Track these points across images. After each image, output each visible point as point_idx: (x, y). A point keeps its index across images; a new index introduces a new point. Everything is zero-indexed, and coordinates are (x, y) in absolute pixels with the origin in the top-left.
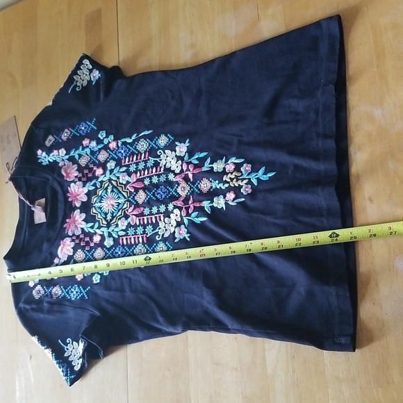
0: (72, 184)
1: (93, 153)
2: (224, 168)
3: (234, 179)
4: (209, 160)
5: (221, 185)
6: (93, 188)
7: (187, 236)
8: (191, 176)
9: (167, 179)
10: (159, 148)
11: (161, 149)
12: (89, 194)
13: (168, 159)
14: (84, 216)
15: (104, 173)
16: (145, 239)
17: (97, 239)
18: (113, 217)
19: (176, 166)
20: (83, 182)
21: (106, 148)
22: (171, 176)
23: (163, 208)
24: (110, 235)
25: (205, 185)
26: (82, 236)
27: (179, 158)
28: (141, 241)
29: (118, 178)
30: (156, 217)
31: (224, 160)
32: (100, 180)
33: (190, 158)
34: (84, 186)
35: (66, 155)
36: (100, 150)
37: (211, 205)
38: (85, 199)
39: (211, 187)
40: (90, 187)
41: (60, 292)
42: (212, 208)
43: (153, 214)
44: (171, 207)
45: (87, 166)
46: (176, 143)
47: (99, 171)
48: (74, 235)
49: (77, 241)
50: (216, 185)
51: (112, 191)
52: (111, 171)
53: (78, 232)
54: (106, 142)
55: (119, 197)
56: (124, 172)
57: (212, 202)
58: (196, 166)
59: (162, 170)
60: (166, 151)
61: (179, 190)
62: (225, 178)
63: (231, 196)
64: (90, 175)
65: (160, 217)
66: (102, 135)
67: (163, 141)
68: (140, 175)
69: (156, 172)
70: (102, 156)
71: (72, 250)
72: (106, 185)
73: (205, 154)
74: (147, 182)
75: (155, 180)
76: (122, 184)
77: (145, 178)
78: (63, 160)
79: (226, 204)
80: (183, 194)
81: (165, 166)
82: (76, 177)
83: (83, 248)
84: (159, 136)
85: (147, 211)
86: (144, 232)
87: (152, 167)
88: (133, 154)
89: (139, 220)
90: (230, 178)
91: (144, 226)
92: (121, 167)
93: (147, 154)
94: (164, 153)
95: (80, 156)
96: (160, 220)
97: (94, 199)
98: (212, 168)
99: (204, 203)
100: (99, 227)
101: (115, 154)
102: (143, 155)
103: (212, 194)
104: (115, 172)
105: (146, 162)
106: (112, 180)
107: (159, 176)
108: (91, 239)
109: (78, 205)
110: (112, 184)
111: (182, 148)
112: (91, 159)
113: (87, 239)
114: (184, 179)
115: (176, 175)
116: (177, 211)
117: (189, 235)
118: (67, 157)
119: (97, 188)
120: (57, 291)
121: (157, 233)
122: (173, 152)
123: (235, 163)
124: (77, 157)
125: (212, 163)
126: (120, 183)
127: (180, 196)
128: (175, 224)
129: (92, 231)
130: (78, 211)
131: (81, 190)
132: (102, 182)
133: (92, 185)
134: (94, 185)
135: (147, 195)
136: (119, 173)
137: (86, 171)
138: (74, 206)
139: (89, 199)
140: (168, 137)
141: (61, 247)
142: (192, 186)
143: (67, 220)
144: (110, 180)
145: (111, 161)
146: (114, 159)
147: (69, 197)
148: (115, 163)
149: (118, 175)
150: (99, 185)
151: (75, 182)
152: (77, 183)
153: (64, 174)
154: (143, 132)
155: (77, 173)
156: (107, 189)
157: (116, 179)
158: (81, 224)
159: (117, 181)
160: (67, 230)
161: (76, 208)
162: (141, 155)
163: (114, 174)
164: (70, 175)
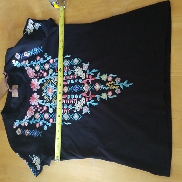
0: (33, 80)
1: (42, 64)
2: (107, 79)
3: (111, 85)
4: (99, 74)
5: (105, 87)
6: (43, 82)
7: (89, 112)
8: (90, 82)
9: (78, 82)
11: (75, 66)
12: (41, 85)
13: (78, 71)
14: (39, 96)
15: (48, 75)
16: (68, 111)
17: (45, 108)
18: (52, 98)
19: (83, 76)
20: (38, 79)
21: (48, 62)
22: (80, 81)
23: (76, 96)
24: (51, 107)
25: (97, 87)
26: (38, 106)
27: (84, 71)
28: (66, 112)
29: (54, 78)
30: (73, 101)
31: (107, 74)
32: (45, 79)
33: (90, 72)
34: (38, 81)
35: (28, 63)
36: (45, 63)
38: (39, 88)
39: (100, 88)
40: (40, 82)
41: (29, 133)
42: (101, 98)
43: (72, 99)
44: (80, 96)
45: (39, 71)
46: (83, 64)
47: (45, 74)
48: (34, 105)
49: (36, 109)
50: (102, 87)
51: (52, 85)
52: (51, 75)
53: (36, 104)
54: (48, 59)
55: (55, 88)
56: (57, 76)
57: (101, 95)
58: (93, 77)
59: (76, 77)
60: (78, 67)
61: (84, 88)
62: (107, 84)
63: (110, 93)
64: (41, 76)
65: (75, 100)
66: (46, 56)
67: (76, 61)
68: (65, 78)
69: (73, 77)
70: (47, 66)
71: (34, 113)
72: (49, 82)
73: (97, 70)
74: (68, 82)
75: (72, 81)
77: (67, 80)
78: (27, 66)
79: (108, 97)
80: (87, 90)
81: (77, 75)
82: (35, 76)
83: (39, 112)
84: (74, 59)
85: (69, 97)
86: (68, 107)
87: (71, 75)
89: (65, 101)
90: (110, 84)
91: (68, 105)
92: (56, 73)
93: (68, 67)
95: (35, 65)
96: (75, 102)
97: (43, 88)
98: (101, 78)
99: (96, 95)
100: (46, 103)
101: (53, 66)
103: (101, 92)
105: (68, 71)
106: (51, 79)
107: (74, 80)
108: (43, 108)
109: (36, 91)
110: (51, 81)
111: (86, 66)
112: (41, 67)
113: (41, 108)
114: (87, 82)
115: (83, 80)
116: (83, 98)
117: (90, 111)
118: (29, 65)
119: (44, 83)
120: (27, 132)
121: (74, 109)
122: (81, 68)
123: (112, 77)
126: (55, 81)
127: (85, 91)
128: (82, 105)
129: (43, 104)
130: (36, 93)
131: (37, 83)
132: (46, 80)
133: (42, 81)
134: (43, 81)
135: (69, 89)
136: (55, 76)
137: (39, 74)
138: (33, 91)
139: (41, 88)
140: (79, 60)
141: (28, 111)
142: (91, 87)
143: (31, 98)
144: (50, 79)
145: (51, 69)
146: (52, 69)
147: (31, 86)
148: (52, 70)
149: (54, 77)
150: (45, 81)
151: (34, 79)
152: (35, 79)
153: (28, 74)
154: (66, 55)
155: (35, 74)
156: (49, 83)
157: (53, 79)
158: (37, 100)
159: (54, 80)
160: (31, 102)
161: (34, 92)
162: (65, 68)
163: (52, 76)
164: (31, 75)
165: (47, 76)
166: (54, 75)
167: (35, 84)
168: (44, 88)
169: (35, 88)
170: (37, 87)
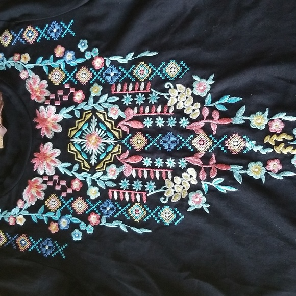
0: (42, 107)
1: (69, 68)
2: (267, 126)
3: (280, 143)
4: (243, 110)
5: (260, 148)
6: (70, 117)
7: (206, 207)
8: (214, 128)
9: (178, 125)
10: (167, 80)
11: (171, 81)
13: (179, 97)
14: (58, 152)
15: (86, 100)
16: (145, 198)
17: (76, 185)
18: (99, 161)
19: (193, 110)
20: (56, 106)
21: (89, 64)
22: (184, 122)
23: (171, 163)
24: (94, 183)
25: (236, 143)
26: (56, 178)
27: (197, 99)
28: (139, 200)
29: (106, 110)
30: (161, 173)
31: (267, 113)
32: (79, 107)
33: (213, 101)
34: (57, 112)
35: (29, 62)
36: (79, 66)
37: (244, 172)
38: (59, 130)
39: (245, 148)
40: (64, 114)
41: (28, 244)
42: (246, 178)
43: (157, 168)
44: (182, 163)
45: (61, 86)
46: (196, 78)
47: (79, 96)
48: (45, 174)
49: (50, 184)
50: (251, 145)
51: (98, 126)
52: (96, 99)
53: (51, 172)
54: (88, 56)
55: (107, 136)
56: (114, 103)
57: (246, 168)
58: (223, 115)
59: (171, 111)
60: (177, 85)
61: (195, 143)
62: (267, 140)
63: (274, 166)
64: (66, 99)
65: (167, 173)
66: (82, 46)
67: (172, 69)
68: (138, 113)
69: (162, 111)
70: (84, 76)
71: (43, 194)
72: (88, 117)
73: (238, 99)
74: (148, 123)
75: (160, 122)
76: (111, 119)
77: (146, 117)
78: (25, 69)
79: (266, 174)
80: (202, 150)
81: (175, 106)
82: (47, 98)
83: (58, 194)
84: (167, 62)
85: (147, 162)
86: (143, 189)
87: (156, 105)
88: (128, 81)
89: (137, 172)
90: (275, 141)
91: (144, 182)
92: (110, 95)
93: (149, 84)
94: (175, 87)
95: (51, 69)
96: (167, 177)
97: (72, 132)
98: (248, 122)
99: (232, 167)
100: (80, 171)
101: (101, 75)
102: (143, 85)
103: (245, 158)
104: (101, 101)
105: (147, 95)
106: (97, 111)
107: (166, 118)
108: (69, 185)
109: (50, 136)
110: (97, 117)
111: (203, 86)
112: (66, 77)
113: (64, 183)
114: (203, 128)
115: (192, 121)
116: (191, 171)
117: (209, 206)
118: (32, 66)
119: (75, 118)
120: (24, 242)
121: (162, 194)
122: (189, 89)
123: (284, 121)
124: (46, 69)
125: (247, 114)
126: (109, 118)
127: (196, 151)
128: (188, 186)
129: (69, 174)
130: (50, 145)
131: (53, 116)
132: (82, 111)
133: (68, 113)
134: (72, 113)
135: (149, 142)
136: (107, 104)
137: (60, 93)
138: (43, 136)
139: (65, 131)
140: (181, 66)
141: (28, 187)
142: (216, 141)
143: (36, 155)
144: (94, 111)
145: (96, 85)
146: (100, 83)
147: (36, 124)
148: (101, 88)
149: (106, 105)
150: (77, 114)
151: (46, 106)
152: (48, 107)
153: (30, 91)
154: (143, 51)
155: (47, 93)
156: (89, 121)
157: (102, 111)
158: (55, 163)
159: (104, 114)
160: (35, 166)
161: (46, 140)
162: (140, 85)
163: (99, 104)
164: (38, 94)
165: (83, 101)
166: (106, 101)
167: (49, 120)
169: (47, 129)
170: (53, 126)
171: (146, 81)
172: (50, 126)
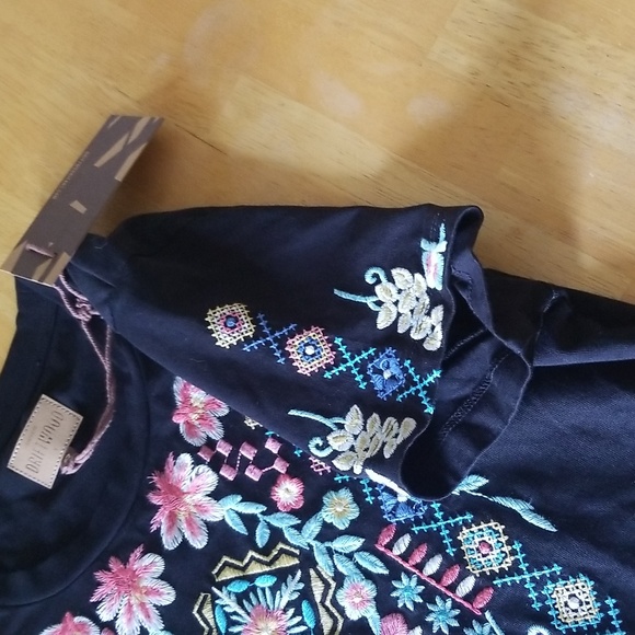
0: (186, 458)
6: (240, 528)
10: (544, 619)
12: (224, 541)
14: (168, 596)
15: (301, 516)
20: (222, 479)
29: (339, 578)
32: (274, 520)
34: (217, 495)
38: (199, 542)
40: (229, 510)
45: (257, 436)
47: (289, 492)
51: (296, 605)
52: (328, 533)
56: (368, 575)
64: (253, 474)
72: (286, 562)
76: (341, 611)
82: (211, 443)
84: (571, 572)
88: (436, 546)
92: (367, 548)
93: (487, 594)
97: (226, 570)
102: (467, 585)
104: (338, 544)
105: (466, 618)
106: (314, 564)
109: (169, 543)
110: (306, 579)
119: (250, 541)
126: (334, 602)
131: (200, 497)
132: (276, 535)
133: (241, 515)
134: (250, 521)
136: (350, 565)
137: (248, 452)
138: (154, 528)
139: (211, 555)
140: (604, 609)
141: (58, 627)
143: (114, 564)
144: (307, 559)
145: (345, 495)
146: (358, 498)
147: (153, 488)
148: (354, 512)
149: (345, 567)
150: (262, 535)
151: (198, 461)
152: (202, 468)
153: (178, 398)
154: (516, 496)
155: (217, 433)
156: (282, 576)
157: (328, 574)
158: (148, 616)
159: (327, 586)
160: (100, 590)
161: (153, 545)
162: (462, 577)
163: (330, 552)
164: (194, 417)
165: (293, 512)
166: (350, 556)
167: (187, 499)
168: (228, 574)
169: (172, 518)
170: (190, 522)
171: (485, 581)
172: (182, 516)
